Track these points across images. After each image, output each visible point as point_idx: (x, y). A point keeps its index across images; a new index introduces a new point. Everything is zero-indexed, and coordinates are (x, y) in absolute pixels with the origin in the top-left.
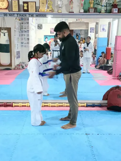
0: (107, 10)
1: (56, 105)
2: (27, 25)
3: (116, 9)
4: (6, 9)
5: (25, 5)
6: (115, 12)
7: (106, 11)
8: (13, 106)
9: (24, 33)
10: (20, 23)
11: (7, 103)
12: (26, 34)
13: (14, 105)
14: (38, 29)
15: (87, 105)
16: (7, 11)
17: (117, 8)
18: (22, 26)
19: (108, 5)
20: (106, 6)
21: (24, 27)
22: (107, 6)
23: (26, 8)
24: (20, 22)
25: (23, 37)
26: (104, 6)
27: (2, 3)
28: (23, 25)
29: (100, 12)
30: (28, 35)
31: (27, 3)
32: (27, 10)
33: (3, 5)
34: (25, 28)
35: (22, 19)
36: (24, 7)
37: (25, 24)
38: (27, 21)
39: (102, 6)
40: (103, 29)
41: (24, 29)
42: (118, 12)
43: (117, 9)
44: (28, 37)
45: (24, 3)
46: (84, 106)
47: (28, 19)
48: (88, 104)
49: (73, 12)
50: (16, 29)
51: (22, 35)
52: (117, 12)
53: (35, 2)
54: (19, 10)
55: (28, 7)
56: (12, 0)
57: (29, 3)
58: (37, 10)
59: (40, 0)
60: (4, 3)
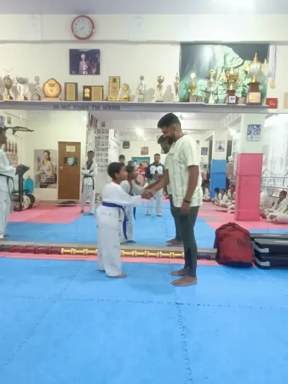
0: (218, 100)
1: (133, 253)
2: (105, 140)
3: (233, 97)
4: (57, 97)
5: (87, 90)
6: (230, 101)
8: (60, 253)
9: (100, 152)
10: (96, 138)
11: (51, 247)
12: (103, 152)
13: (63, 250)
14: (124, 148)
16: (57, 100)
17: (234, 95)
18: (99, 142)
21: (101, 143)
22: (219, 92)
23: (87, 95)
24: (95, 135)
25: (100, 157)
27: (50, 88)
28: (101, 140)
30: (107, 155)
31: (90, 87)
32: (89, 99)
33: (52, 91)
34: (103, 145)
35: (99, 131)
36: (84, 93)
37: (103, 138)
38: (107, 135)
39: (209, 93)
40: (220, 148)
41: (100, 147)
42: (237, 102)
44: (106, 158)
45: (85, 87)
46: (180, 257)
47: (108, 132)
49: (162, 102)
50: (88, 145)
51: (98, 155)
52: (234, 101)
53: (103, 86)
54: (77, 99)
55: (90, 93)
56: (66, 84)
57: (92, 88)
58: (105, 98)
59: (111, 83)
60: (53, 88)
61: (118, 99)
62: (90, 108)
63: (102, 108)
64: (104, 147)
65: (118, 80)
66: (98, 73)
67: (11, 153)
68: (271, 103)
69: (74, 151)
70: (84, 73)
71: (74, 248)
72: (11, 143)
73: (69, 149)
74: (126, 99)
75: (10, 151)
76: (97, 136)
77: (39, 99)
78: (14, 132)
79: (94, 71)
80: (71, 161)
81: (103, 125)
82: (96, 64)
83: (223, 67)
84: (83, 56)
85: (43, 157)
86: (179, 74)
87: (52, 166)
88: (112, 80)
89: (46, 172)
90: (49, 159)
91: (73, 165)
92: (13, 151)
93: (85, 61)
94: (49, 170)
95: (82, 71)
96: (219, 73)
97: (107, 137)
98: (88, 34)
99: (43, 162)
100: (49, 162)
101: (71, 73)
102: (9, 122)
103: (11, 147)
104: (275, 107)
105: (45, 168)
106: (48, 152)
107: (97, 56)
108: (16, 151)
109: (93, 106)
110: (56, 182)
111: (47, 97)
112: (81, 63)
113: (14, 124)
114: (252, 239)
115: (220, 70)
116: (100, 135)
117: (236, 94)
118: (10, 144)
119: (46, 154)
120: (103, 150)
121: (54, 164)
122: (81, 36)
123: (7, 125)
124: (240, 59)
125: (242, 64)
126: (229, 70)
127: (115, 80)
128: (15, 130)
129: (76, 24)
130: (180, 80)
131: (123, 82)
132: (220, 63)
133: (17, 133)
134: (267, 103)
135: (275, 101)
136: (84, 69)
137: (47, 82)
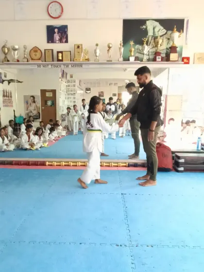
0: (149, 58)
2: (73, 88)
4: (39, 59)
5: (60, 55)
6: (157, 60)
7: (149, 60)
8: (45, 165)
9: (70, 96)
10: (67, 86)
11: (40, 162)
12: (72, 96)
14: (86, 93)
15: (128, 165)
17: (160, 55)
19: (150, 54)
20: (148, 55)
21: (70, 90)
23: (60, 58)
25: (70, 100)
26: (146, 55)
27: (35, 53)
28: (70, 87)
29: (142, 61)
30: (74, 98)
31: (62, 52)
33: (36, 55)
35: (68, 81)
36: (58, 57)
37: (72, 86)
38: (74, 84)
39: (144, 54)
41: (70, 92)
42: (162, 60)
43: (160, 57)
44: (74, 100)
45: (58, 52)
46: (126, 166)
47: (75, 82)
48: (130, 164)
49: (111, 61)
50: (61, 92)
51: (68, 98)
52: (160, 60)
53: (70, 52)
54: (53, 60)
55: (62, 57)
56: (45, 50)
57: (64, 53)
58: (72, 59)
59: (76, 49)
60: (37, 53)
61: (81, 60)
62: (62, 66)
63: (70, 66)
64: (72, 92)
65: (80, 47)
66: (67, 42)
67: (7, 98)
68: (185, 60)
69: (51, 96)
70: (57, 42)
71: (55, 161)
72: (8, 91)
73: (48, 95)
74: (86, 60)
75: (6, 96)
76: (67, 84)
77: (28, 61)
78: (9, 83)
79: (64, 40)
80: (49, 103)
81: (71, 77)
82: (65, 36)
83: (153, 36)
84: (56, 30)
85: (30, 101)
86: (122, 42)
87: (37, 106)
88: (76, 47)
89: (32, 111)
90: (34, 102)
91: (51, 106)
92: (9, 97)
93: (58, 34)
94: (35, 110)
95: (56, 40)
96: (150, 40)
97: (74, 86)
98: (59, 14)
99: (30, 104)
100: (34, 104)
101: (48, 42)
102: (5, 76)
103: (8, 94)
104: (188, 63)
105: (32, 108)
106: (33, 97)
107: (66, 30)
108: (11, 97)
109: (64, 65)
110: (40, 118)
111: (32, 59)
112: (55, 35)
113: (8, 78)
114: (173, 153)
115: (150, 39)
116: (70, 84)
117: (162, 55)
118: (6, 92)
119: (32, 98)
120: (72, 94)
121: (38, 105)
122: (54, 16)
123: (4, 78)
124: (164, 30)
125: (166, 33)
126: (157, 38)
127: (78, 47)
128: (10, 82)
129: (51, 8)
130: (123, 46)
131: (84, 48)
132: (150, 33)
133: (11, 84)
134: (183, 61)
135: (188, 59)
136: (57, 39)
137: (32, 49)
